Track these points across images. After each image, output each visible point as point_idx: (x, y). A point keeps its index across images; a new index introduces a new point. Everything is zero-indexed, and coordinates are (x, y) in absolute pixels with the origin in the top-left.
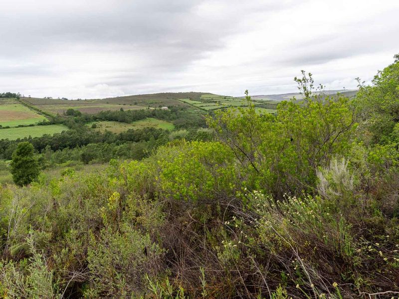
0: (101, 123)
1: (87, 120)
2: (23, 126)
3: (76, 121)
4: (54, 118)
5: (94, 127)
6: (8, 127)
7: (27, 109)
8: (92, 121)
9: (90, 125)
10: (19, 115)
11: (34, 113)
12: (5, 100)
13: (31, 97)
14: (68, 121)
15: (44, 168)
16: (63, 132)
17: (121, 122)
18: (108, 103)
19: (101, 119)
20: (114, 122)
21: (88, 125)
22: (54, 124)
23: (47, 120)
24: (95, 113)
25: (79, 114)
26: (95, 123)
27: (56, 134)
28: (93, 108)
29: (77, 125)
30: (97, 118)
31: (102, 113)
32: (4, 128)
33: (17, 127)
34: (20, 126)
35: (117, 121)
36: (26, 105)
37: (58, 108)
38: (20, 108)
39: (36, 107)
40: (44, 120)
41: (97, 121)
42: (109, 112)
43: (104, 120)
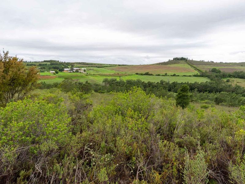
0: (233, 79)
1: (224, 76)
2: (185, 76)
3: (216, 76)
4: (203, 73)
5: (228, 81)
6: (178, 76)
8: (227, 77)
9: (225, 80)
10: (185, 69)
11: (193, 69)
12: (180, 61)
13: (193, 60)
14: (211, 76)
15: (192, 101)
16: (207, 82)
18: (242, 66)
19: (234, 77)
21: (223, 79)
22: (202, 76)
23: (199, 74)
24: (231, 72)
25: (220, 72)
26: (229, 78)
27: (202, 82)
28: (230, 68)
29: (216, 78)
30: (231, 76)
31: (236, 73)
32: (176, 76)
33: (183, 76)
34: (184, 76)
36: (189, 65)
37: (206, 67)
38: (187, 66)
39: (195, 66)
40: (197, 74)
41: (231, 78)
42: (241, 72)
43: (237, 78)
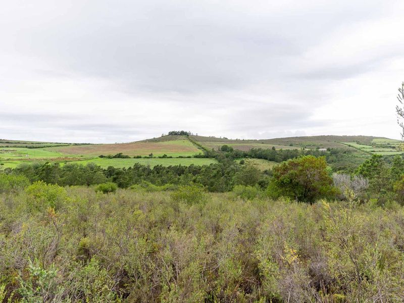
0: (250, 160)
1: (237, 156)
2: (182, 157)
3: (227, 157)
4: (208, 152)
5: (242, 163)
6: (171, 157)
7: (191, 144)
8: (242, 157)
9: (238, 161)
10: (184, 148)
11: (195, 147)
12: (178, 137)
13: (198, 135)
14: (219, 156)
16: (211, 164)
17: (271, 160)
19: (251, 157)
20: (263, 160)
21: (237, 161)
22: (207, 157)
23: (202, 154)
24: (247, 150)
25: (232, 150)
26: (244, 159)
27: (205, 165)
28: (247, 146)
29: (226, 159)
30: (247, 155)
31: (252, 151)
32: (168, 158)
33: (177, 158)
34: (180, 157)
35: (267, 159)
36: (191, 141)
37: (215, 145)
38: (187, 143)
39: (199, 143)
40: (200, 154)
41: (247, 158)
42: (259, 149)
43: (253, 158)
